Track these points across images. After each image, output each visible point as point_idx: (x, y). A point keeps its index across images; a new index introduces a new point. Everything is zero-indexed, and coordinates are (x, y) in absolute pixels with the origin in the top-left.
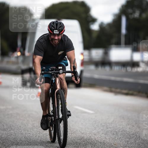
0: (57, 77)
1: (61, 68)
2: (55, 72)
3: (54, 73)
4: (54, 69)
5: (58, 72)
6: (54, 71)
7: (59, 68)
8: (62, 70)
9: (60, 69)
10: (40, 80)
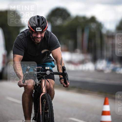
0: (43, 79)
1: (48, 68)
2: (42, 73)
3: (40, 73)
4: (40, 69)
5: (45, 72)
6: (40, 71)
7: (46, 68)
8: (49, 71)
9: (47, 70)
10: (23, 81)
